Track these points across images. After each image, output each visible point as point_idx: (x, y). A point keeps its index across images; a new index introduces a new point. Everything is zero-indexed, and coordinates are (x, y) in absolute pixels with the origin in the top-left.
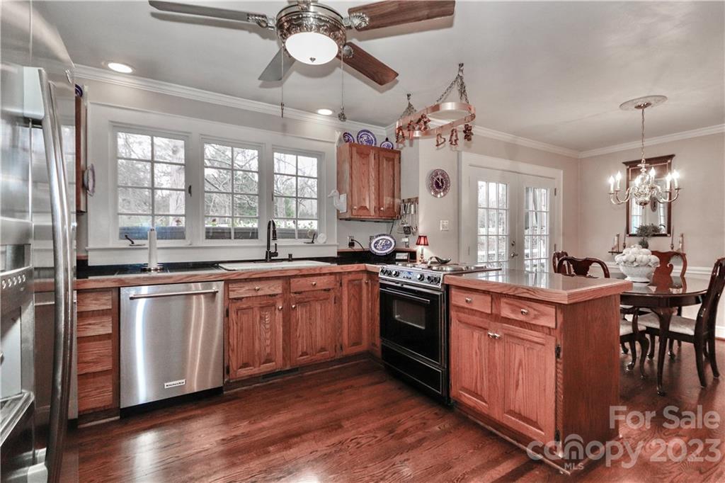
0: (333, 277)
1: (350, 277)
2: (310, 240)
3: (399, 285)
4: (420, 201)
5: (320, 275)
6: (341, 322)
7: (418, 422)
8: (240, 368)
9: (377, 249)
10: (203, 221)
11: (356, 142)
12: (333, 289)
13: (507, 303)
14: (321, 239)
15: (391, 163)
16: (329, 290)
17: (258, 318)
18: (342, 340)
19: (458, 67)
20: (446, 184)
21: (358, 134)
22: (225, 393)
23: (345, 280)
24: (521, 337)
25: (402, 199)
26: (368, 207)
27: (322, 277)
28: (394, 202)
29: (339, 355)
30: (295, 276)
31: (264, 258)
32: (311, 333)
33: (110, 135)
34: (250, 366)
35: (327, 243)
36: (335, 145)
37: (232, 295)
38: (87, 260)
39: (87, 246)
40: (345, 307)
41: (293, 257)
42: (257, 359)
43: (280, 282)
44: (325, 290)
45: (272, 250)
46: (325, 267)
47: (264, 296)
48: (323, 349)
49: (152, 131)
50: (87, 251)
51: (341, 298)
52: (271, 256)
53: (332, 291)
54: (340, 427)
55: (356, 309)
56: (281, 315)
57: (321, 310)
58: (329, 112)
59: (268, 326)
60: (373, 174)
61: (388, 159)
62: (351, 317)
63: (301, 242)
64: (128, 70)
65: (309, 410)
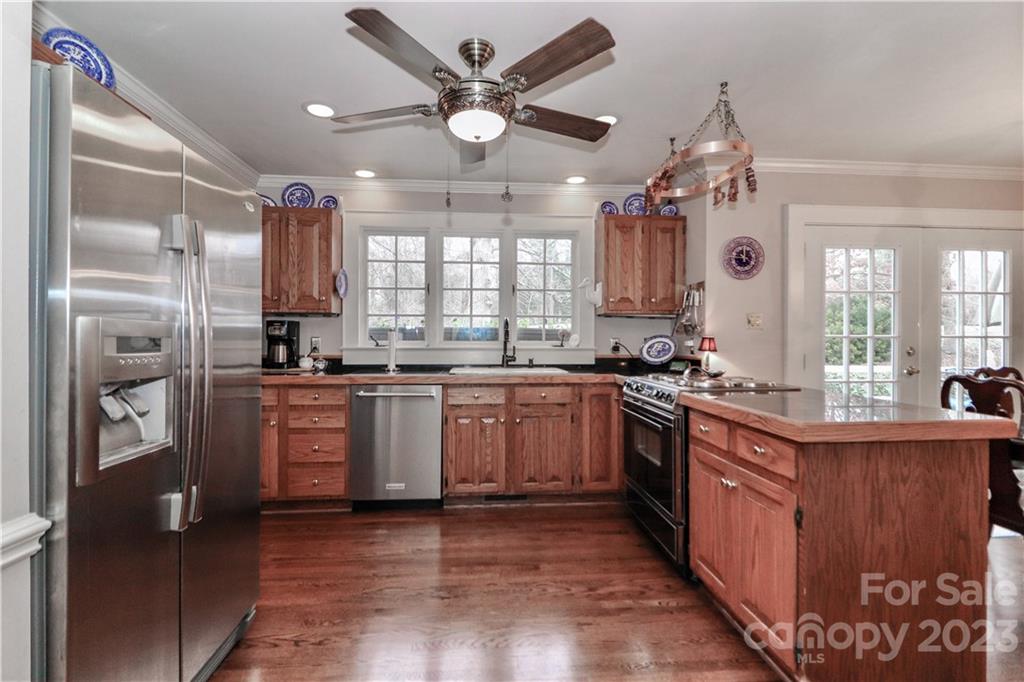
0: (570, 388)
1: (594, 390)
2: (559, 343)
3: (639, 404)
4: (707, 286)
5: (552, 385)
6: (580, 447)
7: (639, 589)
8: (460, 482)
9: (650, 356)
10: (441, 321)
11: (621, 212)
12: (570, 404)
13: (743, 437)
14: (573, 341)
15: (668, 235)
16: (564, 405)
17: (478, 429)
18: (582, 470)
19: (719, 88)
20: (757, 258)
21: (626, 201)
22: (445, 507)
23: (587, 393)
24: (757, 488)
25: (688, 284)
26: (632, 299)
27: (556, 388)
28: (674, 290)
29: (578, 489)
30: (521, 385)
31: (501, 363)
32: (540, 456)
33: (360, 240)
34: (468, 482)
35: (580, 347)
36: (593, 220)
37: (451, 401)
38: (341, 360)
39: (342, 345)
40: (586, 429)
41: (534, 363)
42: (476, 476)
43: (502, 390)
44: (559, 404)
45: (510, 353)
46: (557, 376)
47: (485, 405)
48: (555, 478)
49: (396, 232)
50: (342, 351)
51: (580, 419)
52: (508, 361)
53: (568, 407)
54: (537, 568)
55: (602, 434)
56: (504, 428)
57: (553, 428)
58: (582, 180)
59: (489, 440)
60: (639, 252)
61: (664, 230)
62: (595, 443)
63: (548, 345)
64: (371, 174)
65: (514, 542)
